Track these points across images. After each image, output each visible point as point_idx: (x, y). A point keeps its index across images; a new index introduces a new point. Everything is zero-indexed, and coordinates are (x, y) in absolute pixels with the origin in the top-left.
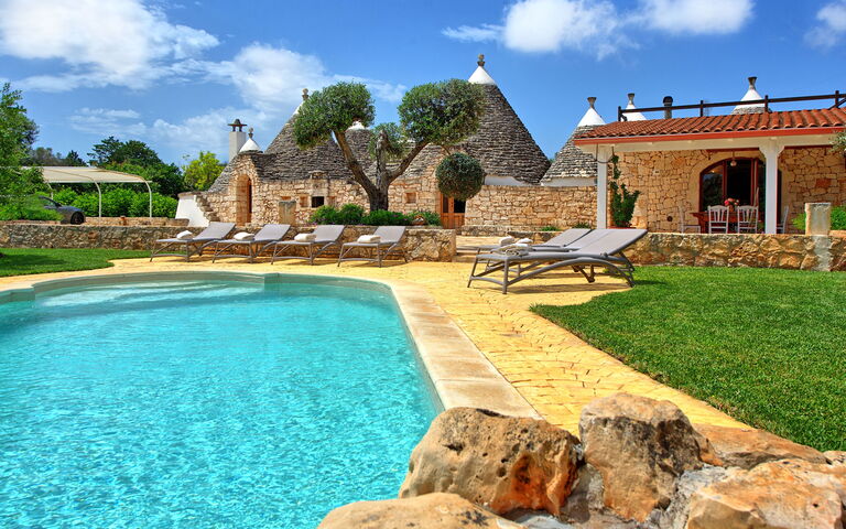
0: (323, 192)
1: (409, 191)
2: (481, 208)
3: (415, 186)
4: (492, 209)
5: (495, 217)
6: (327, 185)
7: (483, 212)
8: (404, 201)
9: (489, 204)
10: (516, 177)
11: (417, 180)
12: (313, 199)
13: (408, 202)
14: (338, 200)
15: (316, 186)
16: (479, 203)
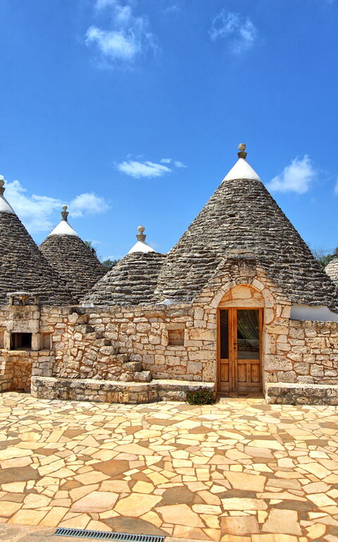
0: (31, 326)
1: (173, 326)
2: (292, 356)
3: (182, 319)
4: (310, 359)
5: (315, 371)
6: (36, 315)
7: (294, 362)
8: (165, 342)
9: (304, 349)
10: (331, 307)
11: (186, 310)
12: (13, 336)
13: (170, 344)
14: (55, 338)
15: (19, 316)
16: (287, 348)
